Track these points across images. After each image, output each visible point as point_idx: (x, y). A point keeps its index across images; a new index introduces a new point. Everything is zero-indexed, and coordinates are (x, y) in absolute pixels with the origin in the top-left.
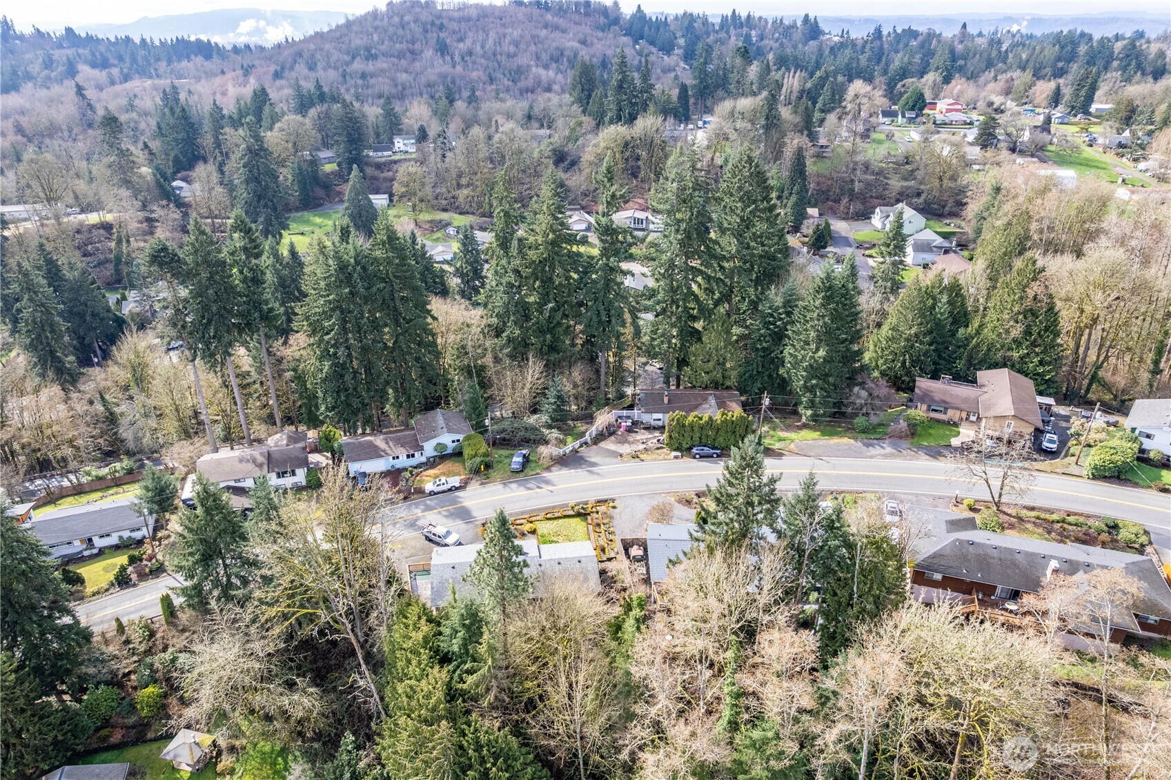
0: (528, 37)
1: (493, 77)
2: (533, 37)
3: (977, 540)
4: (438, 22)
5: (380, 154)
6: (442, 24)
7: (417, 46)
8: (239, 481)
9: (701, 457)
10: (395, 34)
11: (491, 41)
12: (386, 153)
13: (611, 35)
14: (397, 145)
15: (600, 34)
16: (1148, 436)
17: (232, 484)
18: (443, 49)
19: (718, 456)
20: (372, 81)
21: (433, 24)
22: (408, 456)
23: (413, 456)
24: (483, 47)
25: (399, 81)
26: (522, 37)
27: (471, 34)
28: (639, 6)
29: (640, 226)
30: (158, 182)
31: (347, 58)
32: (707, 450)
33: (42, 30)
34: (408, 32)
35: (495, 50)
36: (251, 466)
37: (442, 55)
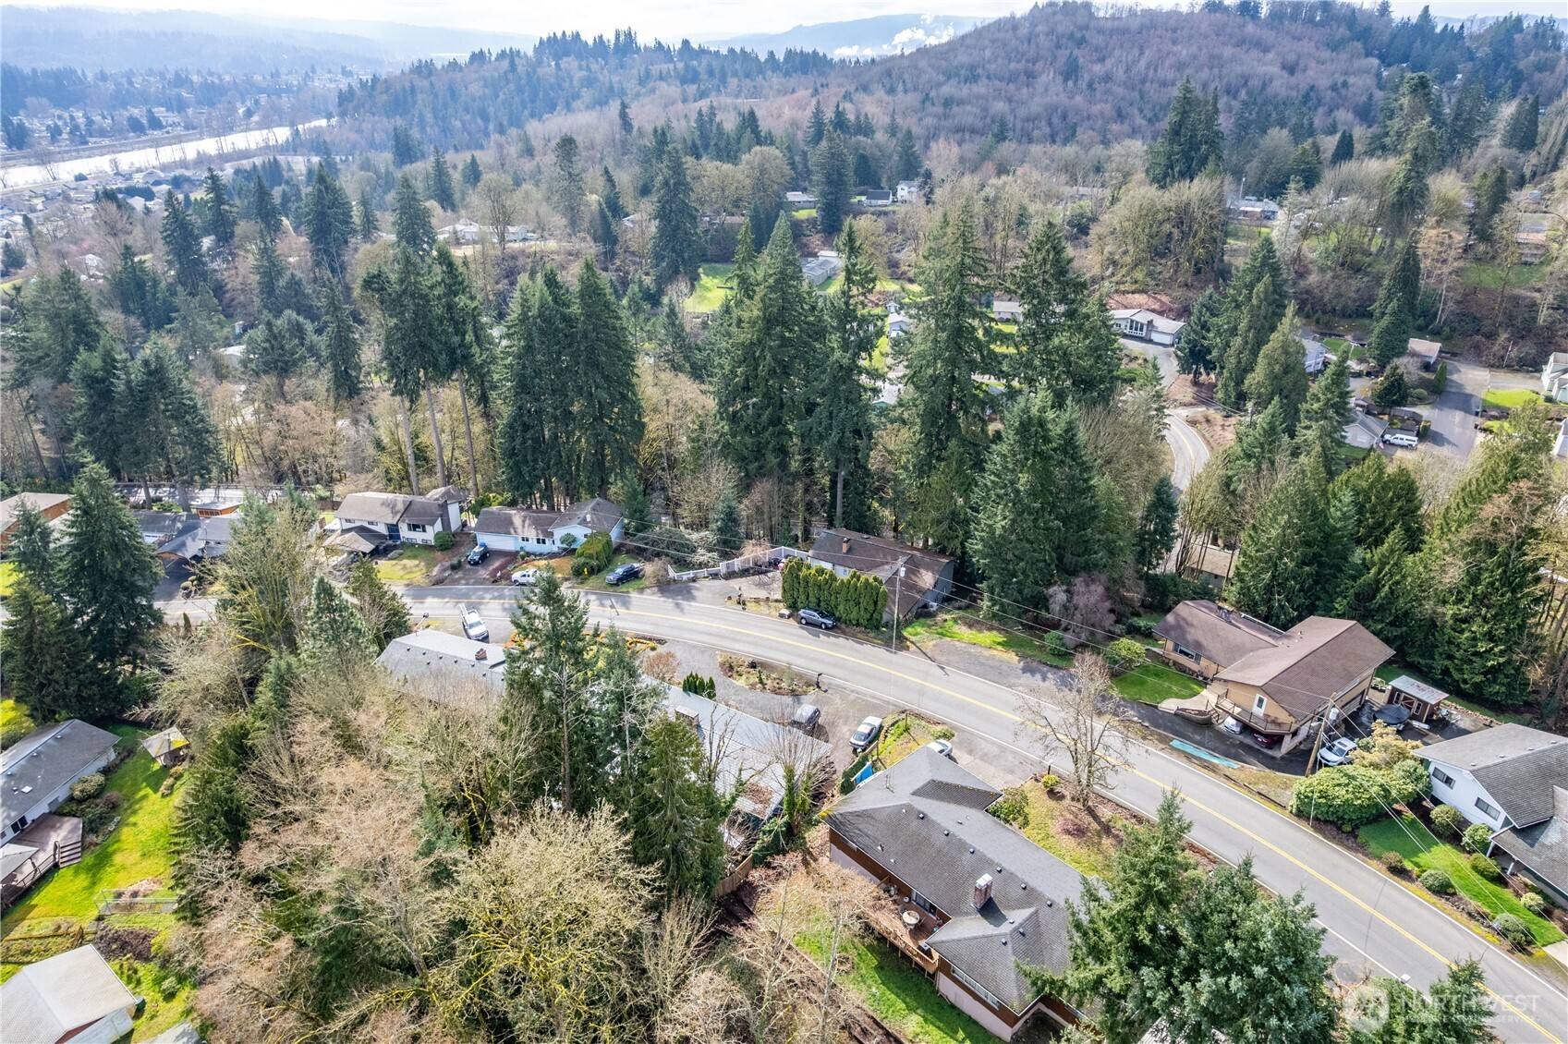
0: (1203, 57)
1: (1124, 113)
2: (1212, 57)
3: (932, 816)
4: (1078, 35)
5: (874, 202)
6: (1083, 37)
7: (1039, 66)
8: (372, 523)
9: (807, 623)
10: (1016, 49)
11: (1143, 63)
12: (880, 202)
13: (1343, 56)
14: (900, 193)
15: (1325, 54)
16: (1448, 781)
17: (366, 525)
18: (1071, 72)
19: (827, 628)
20: (955, 109)
21: (1071, 36)
22: (538, 541)
23: (544, 542)
24: (1128, 70)
25: (992, 112)
26: (1195, 57)
27: (1117, 53)
28: (1426, 9)
29: (1138, 333)
30: (602, 211)
31: (941, 78)
32: (816, 617)
33: (663, 43)
34: (1033, 46)
35: (1146, 76)
36: (388, 511)
37: (1066, 80)
